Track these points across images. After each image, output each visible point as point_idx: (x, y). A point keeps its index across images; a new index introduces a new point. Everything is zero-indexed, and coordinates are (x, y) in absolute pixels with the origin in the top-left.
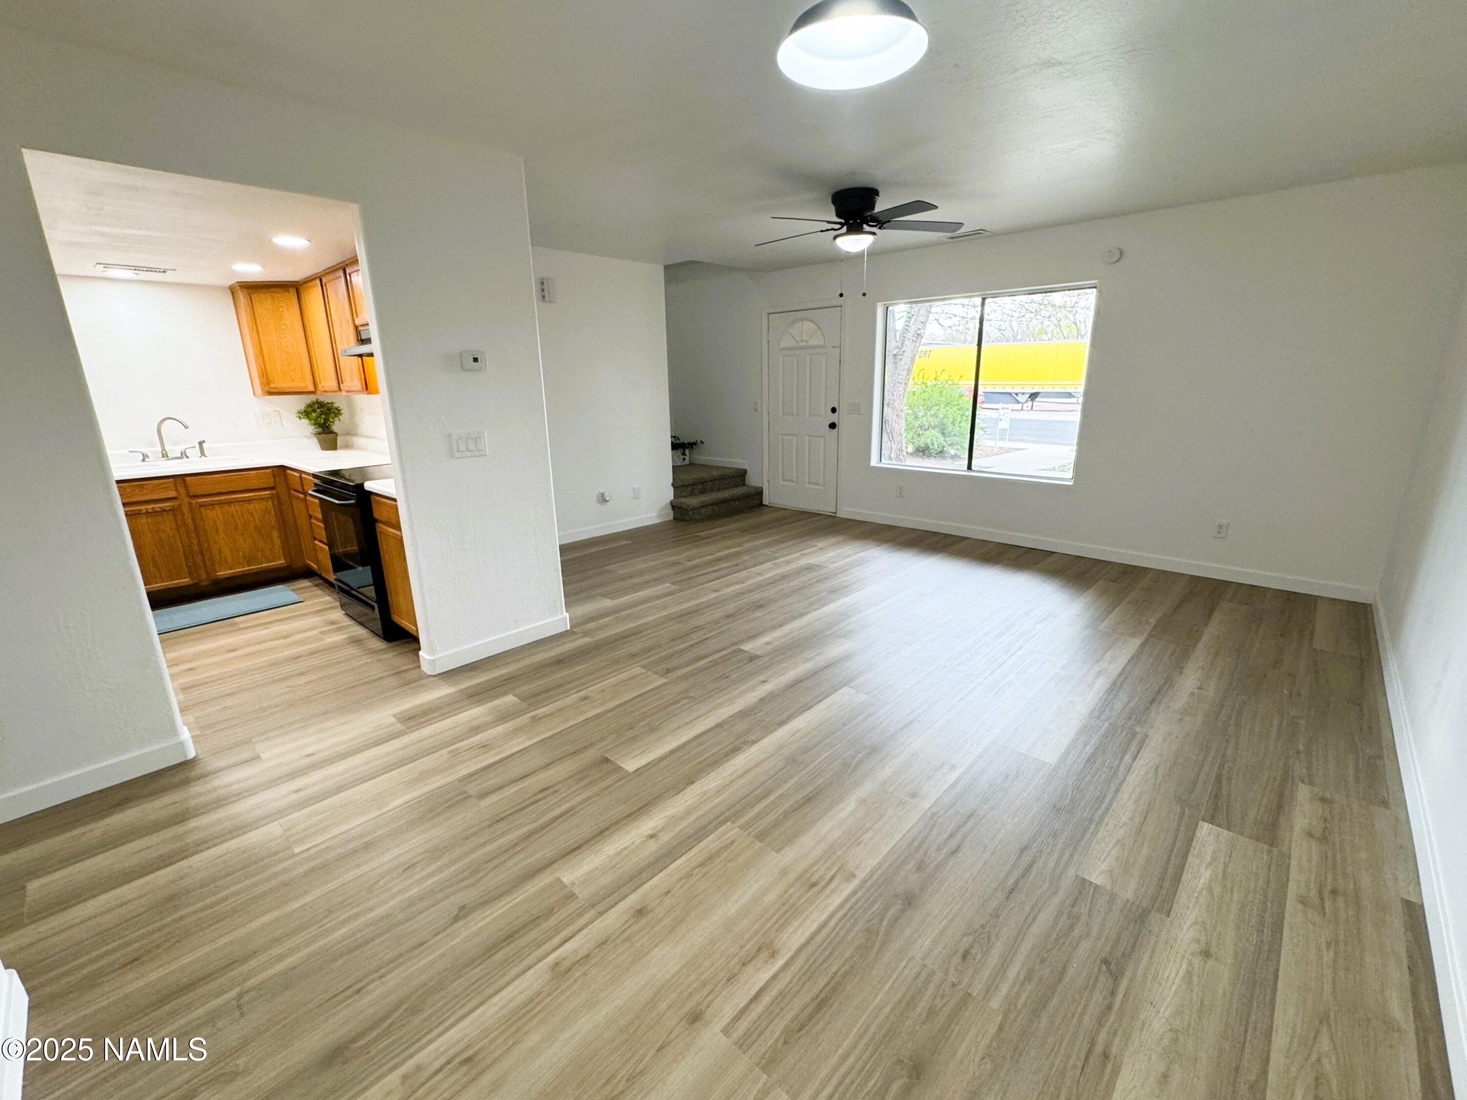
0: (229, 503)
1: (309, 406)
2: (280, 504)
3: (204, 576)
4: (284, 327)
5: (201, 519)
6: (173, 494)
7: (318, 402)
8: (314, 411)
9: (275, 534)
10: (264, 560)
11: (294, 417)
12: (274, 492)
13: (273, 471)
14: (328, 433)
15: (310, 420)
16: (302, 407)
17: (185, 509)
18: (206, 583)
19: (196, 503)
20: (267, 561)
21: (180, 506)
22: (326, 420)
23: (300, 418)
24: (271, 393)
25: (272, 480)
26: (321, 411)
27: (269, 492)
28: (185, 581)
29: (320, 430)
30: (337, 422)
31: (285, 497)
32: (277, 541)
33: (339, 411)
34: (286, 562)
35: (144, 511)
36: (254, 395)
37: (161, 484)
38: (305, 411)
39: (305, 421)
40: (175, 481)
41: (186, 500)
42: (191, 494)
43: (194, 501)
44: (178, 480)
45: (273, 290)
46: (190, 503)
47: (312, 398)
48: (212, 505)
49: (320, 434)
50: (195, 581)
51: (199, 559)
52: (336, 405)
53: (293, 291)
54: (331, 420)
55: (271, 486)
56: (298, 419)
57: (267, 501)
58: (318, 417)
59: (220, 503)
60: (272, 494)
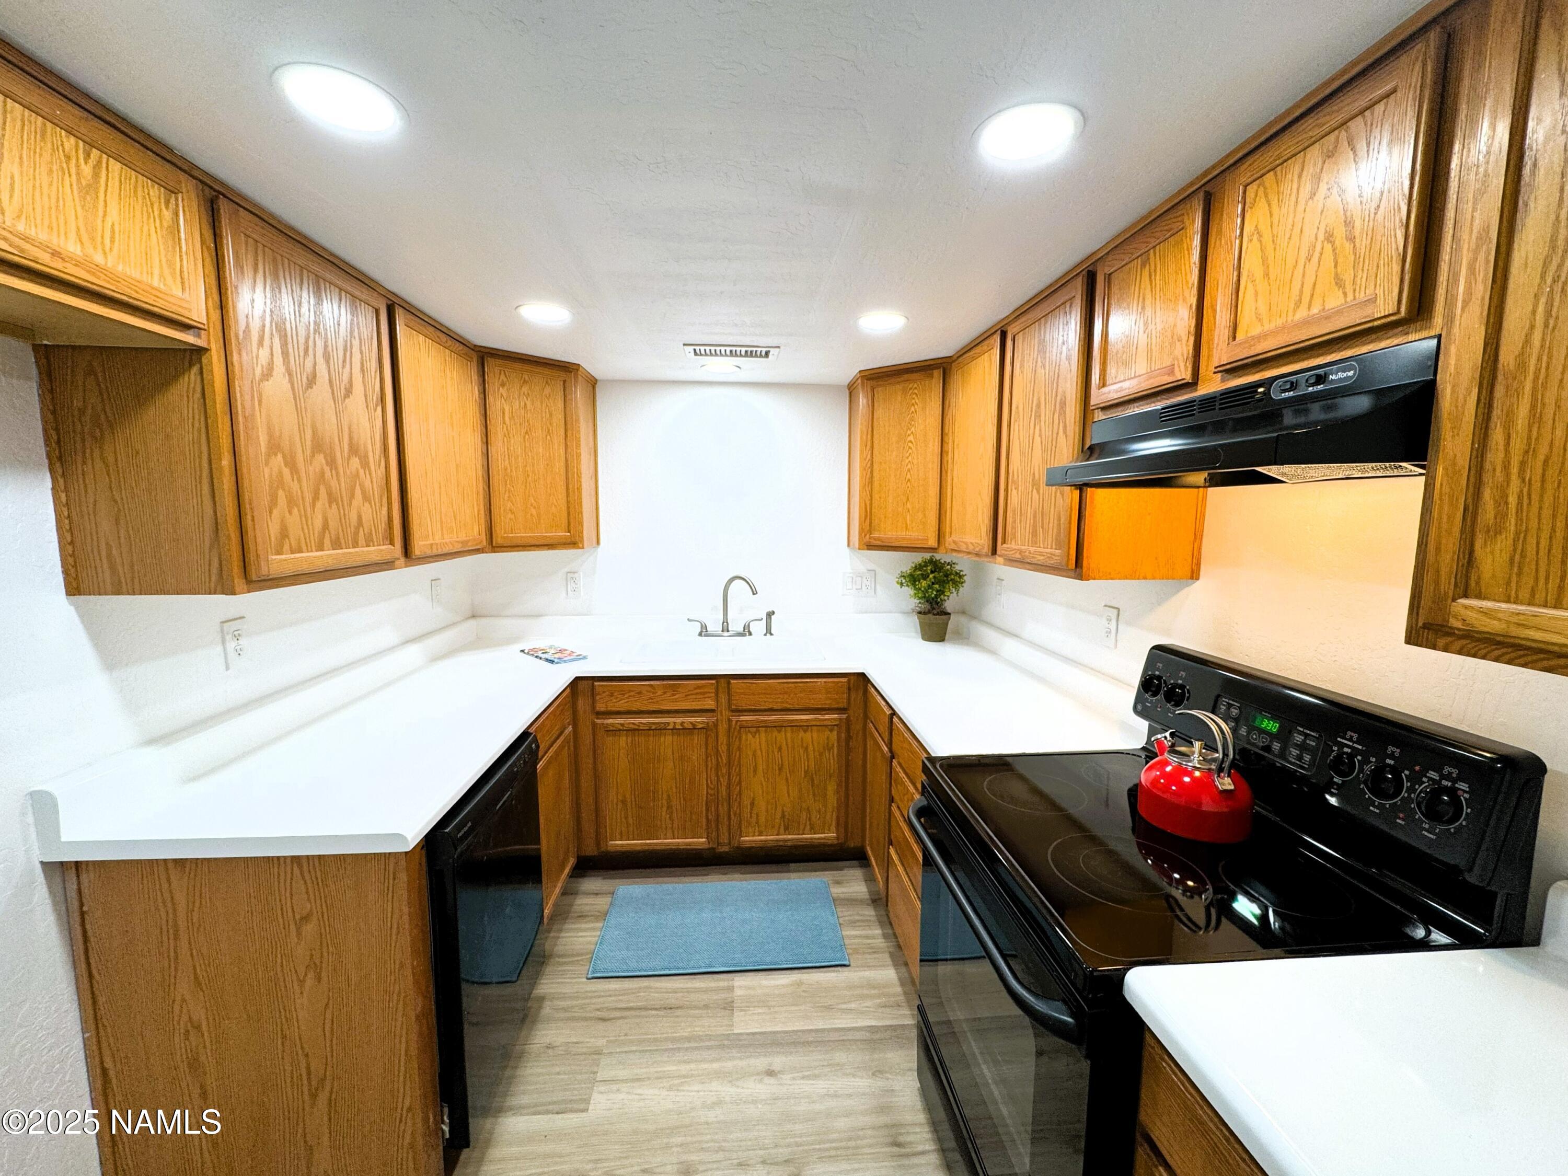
0: (779, 727)
1: (918, 567)
2: (849, 738)
3: (724, 838)
4: (911, 438)
5: (739, 749)
6: (710, 704)
7: (932, 562)
8: (925, 577)
9: (831, 788)
10: (808, 827)
11: (893, 579)
12: (844, 716)
13: (849, 682)
14: (938, 614)
15: (915, 589)
16: (907, 568)
17: (723, 728)
18: (725, 849)
19: (737, 722)
20: (813, 830)
21: (716, 725)
22: (941, 592)
23: (902, 584)
24: (870, 547)
25: (845, 696)
26: (934, 577)
27: (836, 716)
28: (699, 842)
29: (927, 606)
30: (953, 596)
31: (857, 727)
32: (832, 800)
33: (960, 577)
34: (838, 838)
35: (671, 727)
36: (849, 545)
37: (699, 687)
38: (911, 575)
39: (909, 591)
40: (717, 682)
41: (726, 713)
42: (733, 707)
43: (734, 719)
44: (722, 681)
45: (906, 376)
46: (730, 721)
47: (927, 556)
48: (758, 727)
49: (925, 613)
50: (711, 845)
51: (723, 810)
52: (957, 568)
53: (938, 375)
54: (947, 594)
55: (841, 706)
56: (899, 586)
57: (831, 731)
58: (930, 587)
59: (767, 726)
60: (840, 719)
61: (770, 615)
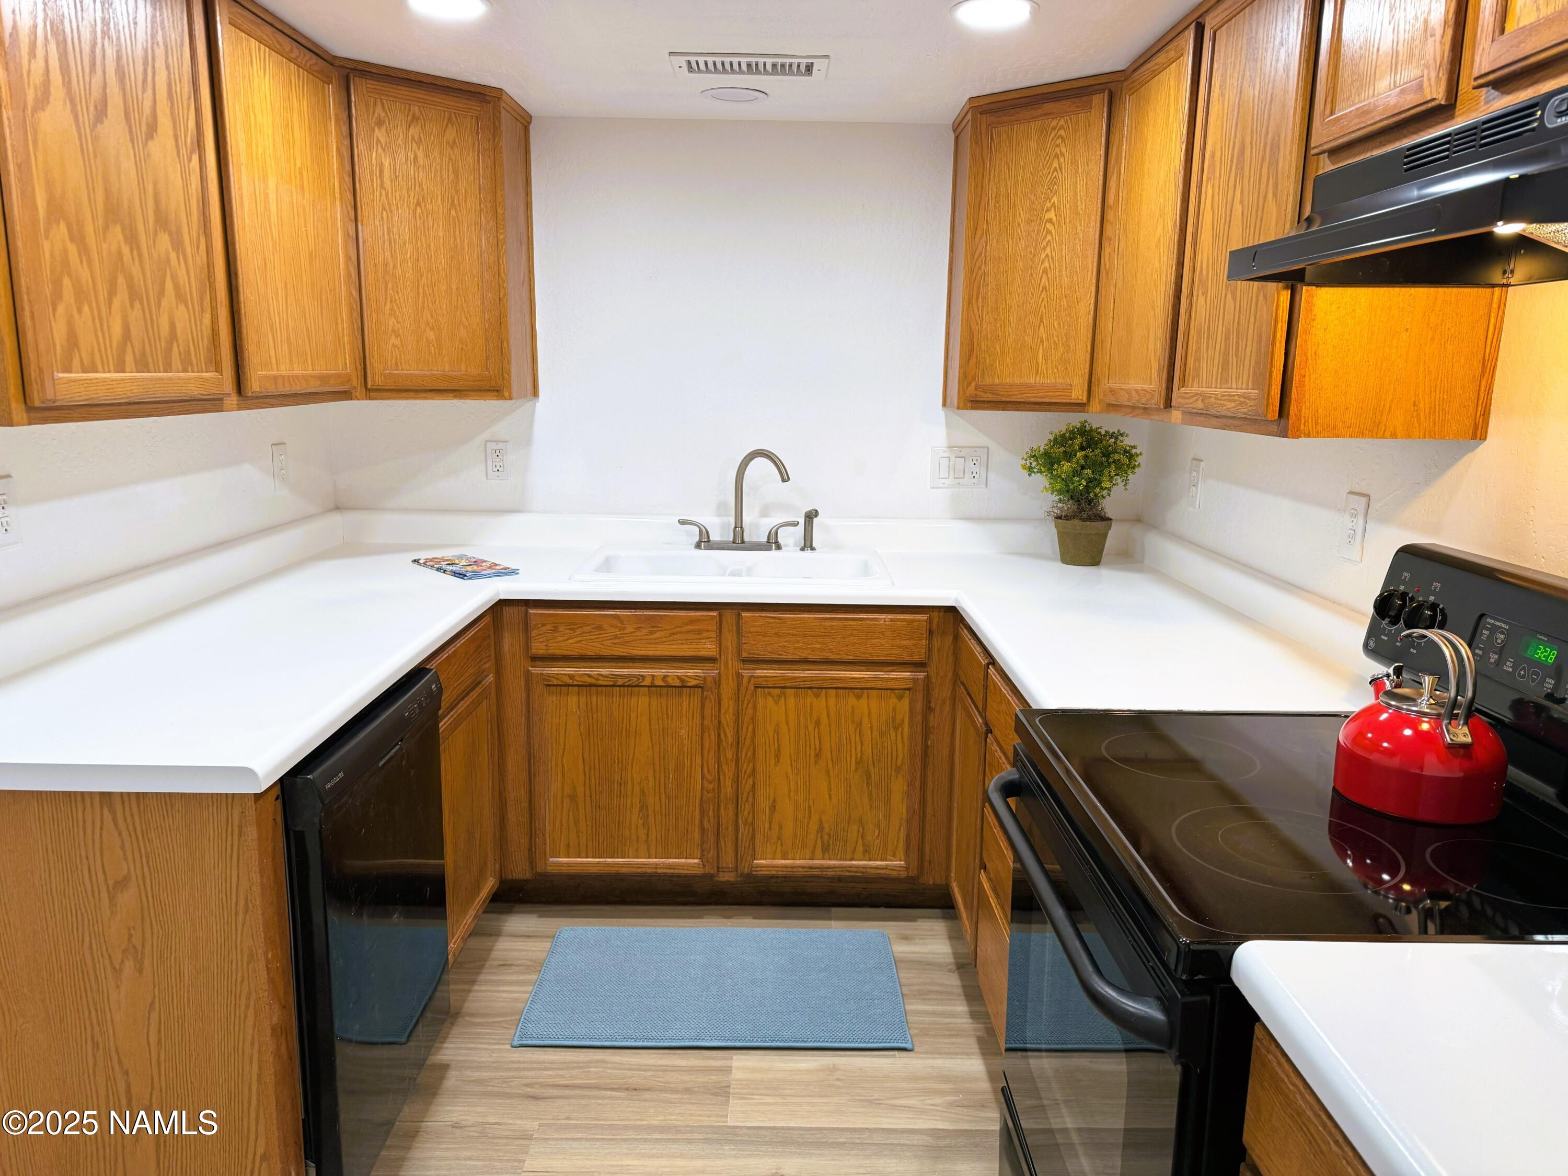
0: (818, 688)
1: (1061, 440)
2: (928, 709)
3: (728, 860)
4: (1051, 215)
5: (753, 720)
6: (708, 648)
7: (1083, 431)
8: (1068, 456)
9: (899, 786)
10: (860, 848)
11: (1017, 462)
12: (921, 675)
13: (930, 621)
14: (1089, 519)
15: (1053, 477)
16: (1041, 443)
17: (728, 688)
18: (727, 877)
19: (750, 678)
20: (867, 853)
21: (717, 682)
22: (1094, 482)
23: (1030, 470)
24: (976, 403)
25: (924, 642)
26: (1086, 457)
27: (907, 674)
28: (689, 864)
29: (1069, 506)
30: (1118, 490)
31: (942, 692)
32: (900, 808)
33: (1131, 457)
34: (907, 868)
35: (647, 682)
36: (944, 403)
37: (692, 621)
38: (1047, 454)
39: (1041, 480)
40: (720, 614)
41: (733, 665)
42: (745, 655)
43: (746, 673)
44: (729, 616)
45: (1048, 107)
46: (739, 676)
47: (1074, 419)
48: (783, 687)
49: (1067, 518)
50: (709, 870)
51: (727, 814)
52: (1127, 442)
53: (1099, 101)
54: (1106, 484)
55: (916, 658)
56: (1026, 473)
57: (900, 698)
58: (1076, 473)
59: (800, 687)
60: (915, 680)
61: (810, 517)
